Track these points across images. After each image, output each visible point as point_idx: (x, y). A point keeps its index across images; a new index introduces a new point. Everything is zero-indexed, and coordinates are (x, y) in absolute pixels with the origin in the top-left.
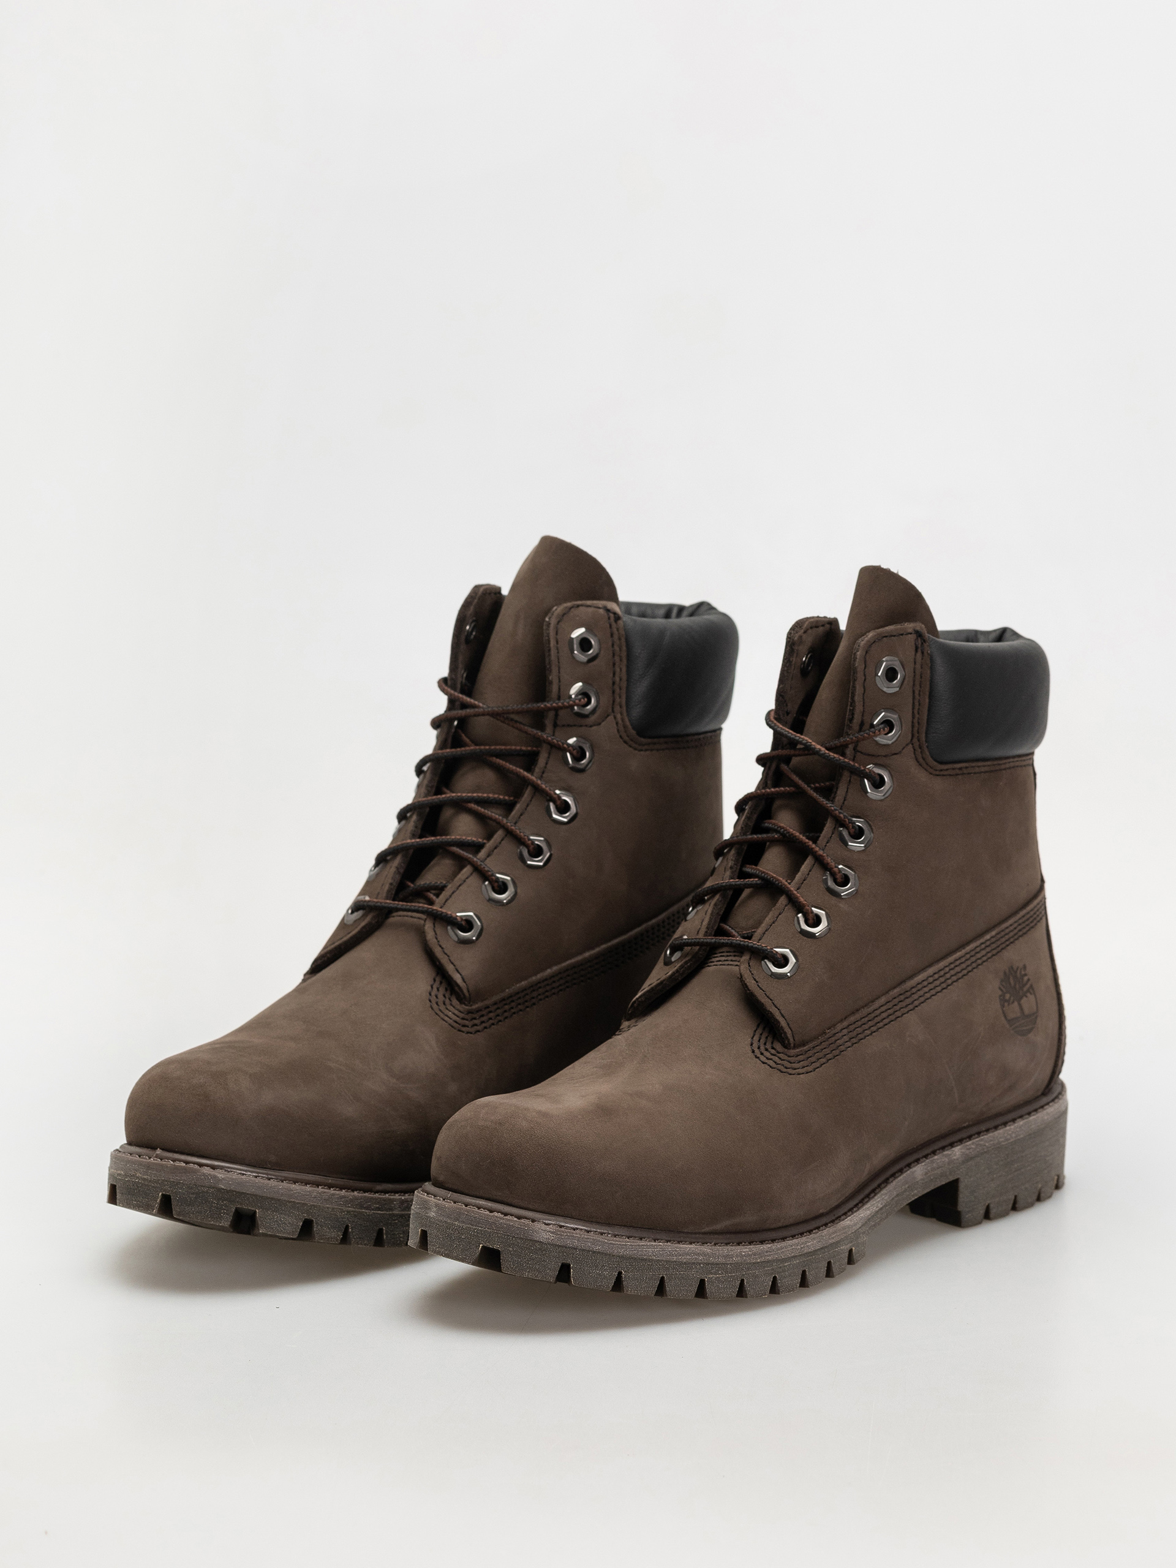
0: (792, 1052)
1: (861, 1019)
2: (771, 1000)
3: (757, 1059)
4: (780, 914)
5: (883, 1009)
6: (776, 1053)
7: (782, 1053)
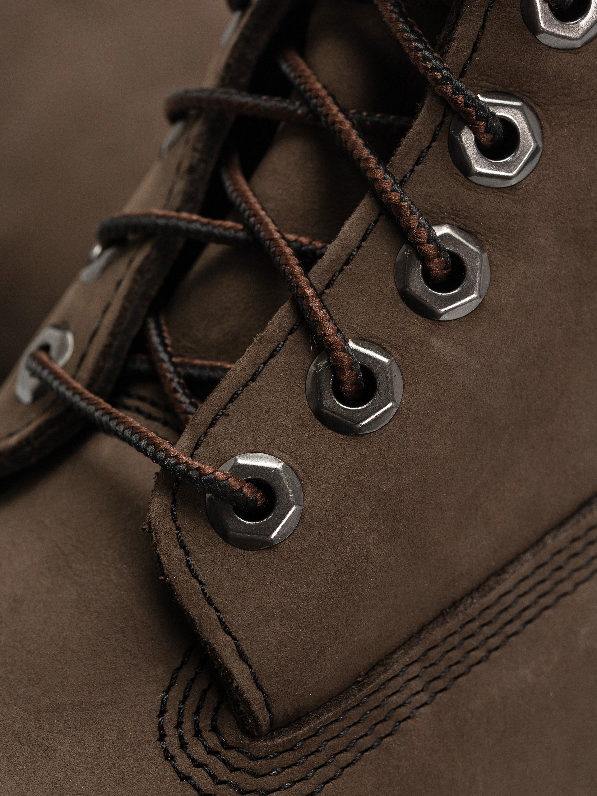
0: (262, 745)
1: (462, 627)
2: (217, 610)
3: (167, 764)
4: (272, 356)
5: (525, 586)
6: (219, 748)
7: (236, 749)
